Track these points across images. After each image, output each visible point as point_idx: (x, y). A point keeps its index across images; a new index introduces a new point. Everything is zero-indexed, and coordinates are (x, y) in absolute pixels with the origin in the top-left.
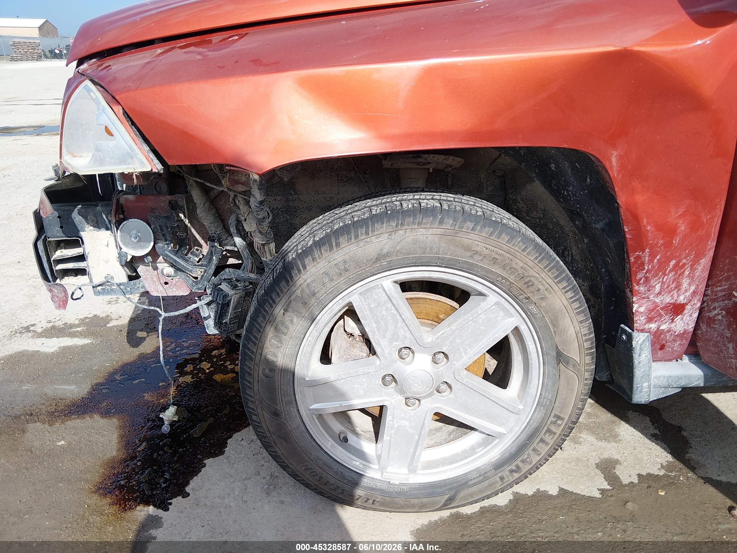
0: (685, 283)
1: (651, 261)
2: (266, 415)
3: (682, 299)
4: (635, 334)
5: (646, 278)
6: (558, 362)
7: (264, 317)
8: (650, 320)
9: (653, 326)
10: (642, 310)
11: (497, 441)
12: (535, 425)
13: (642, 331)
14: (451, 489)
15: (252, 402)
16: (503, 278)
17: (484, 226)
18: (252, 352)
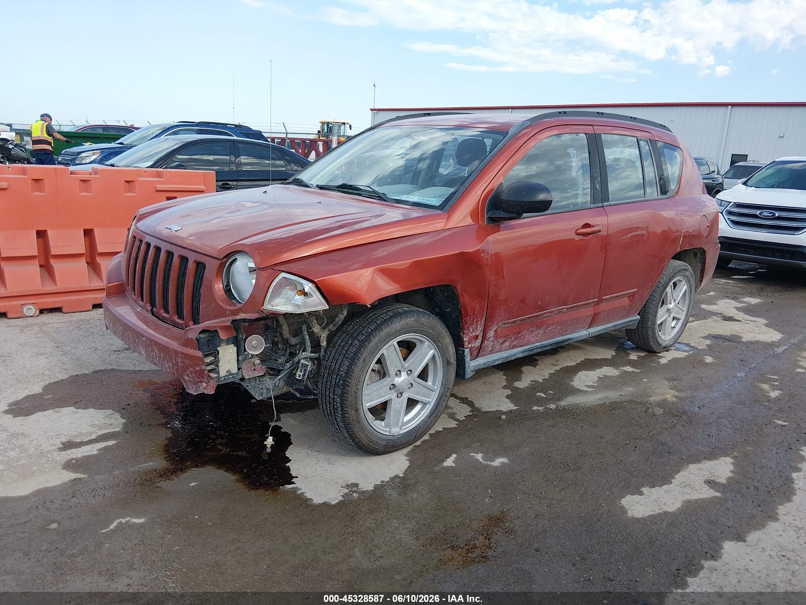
0: (479, 326)
1: (469, 320)
2: (353, 412)
3: (478, 334)
4: (465, 350)
5: (468, 327)
6: (448, 365)
7: (355, 365)
8: (469, 343)
9: (470, 345)
10: (466, 340)
11: (428, 405)
12: (441, 394)
13: (467, 348)
14: (415, 432)
15: (347, 407)
16: (432, 334)
17: (425, 315)
18: (349, 383)
